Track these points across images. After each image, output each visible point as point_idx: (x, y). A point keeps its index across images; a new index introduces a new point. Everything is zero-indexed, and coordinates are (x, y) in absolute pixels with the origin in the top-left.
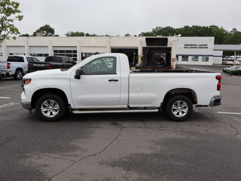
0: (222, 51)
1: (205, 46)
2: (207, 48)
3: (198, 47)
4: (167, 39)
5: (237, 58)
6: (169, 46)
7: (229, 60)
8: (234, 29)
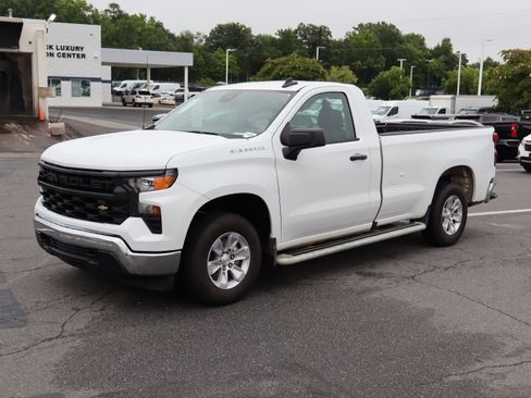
0: (110, 68)
1: (76, 52)
2: (83, 56)
3: (55, 52)
4: (21, 24)
5: (138, 86)
6: (24, 47)
7: (142, 93)
8: (114, 6)
